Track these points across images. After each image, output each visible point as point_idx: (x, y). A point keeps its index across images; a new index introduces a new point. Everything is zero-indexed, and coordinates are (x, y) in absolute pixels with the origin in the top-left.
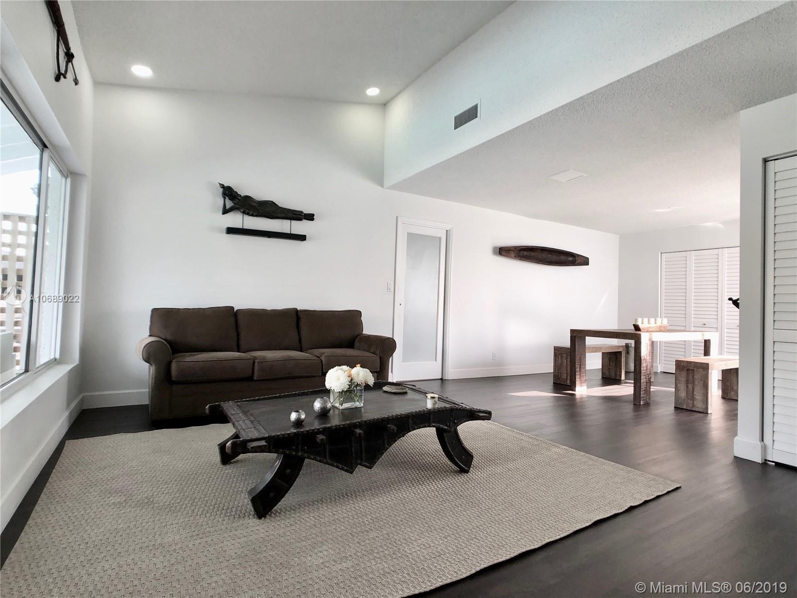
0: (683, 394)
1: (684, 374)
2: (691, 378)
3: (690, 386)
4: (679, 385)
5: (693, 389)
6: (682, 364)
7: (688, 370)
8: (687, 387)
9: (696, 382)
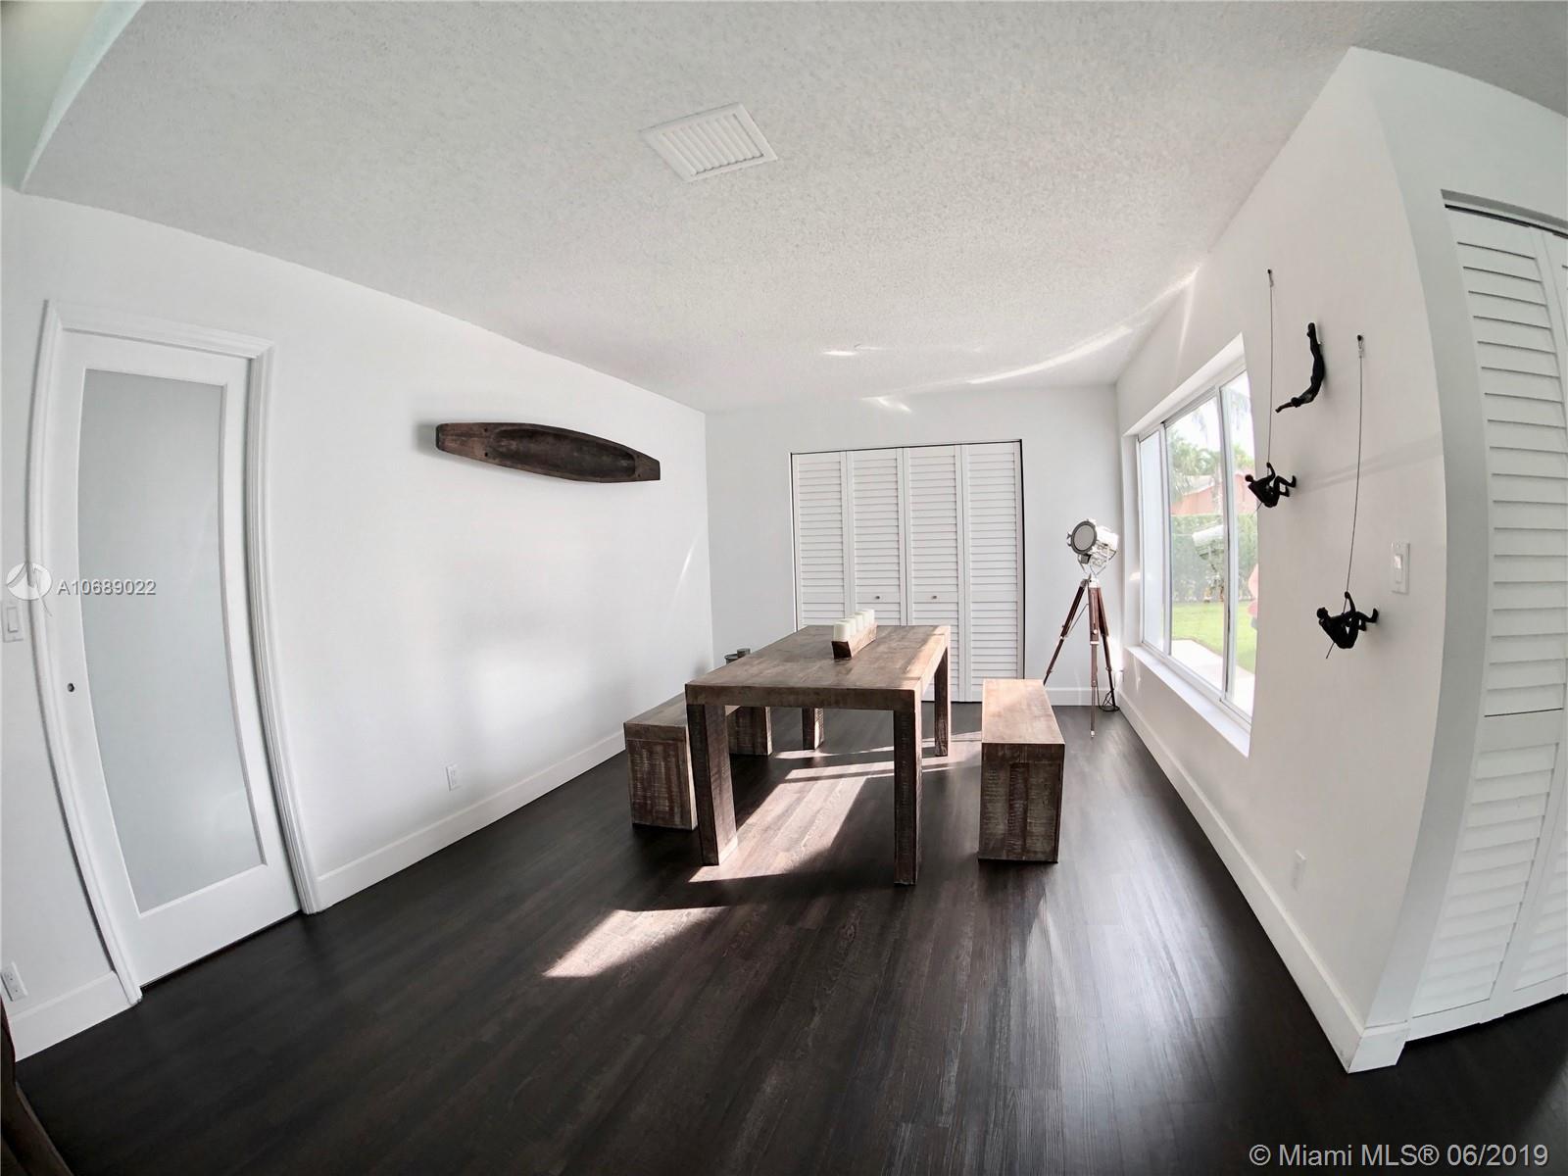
0: (1000, 827)
1: (1003, 776)
2: (1020, 785)
3: (1019, 805)
4: (988, 805)
5: (1025, 811)
6: (1000, 754)
7: (1014, 767)
8: (1011, 807)
9: (1033, 793)
